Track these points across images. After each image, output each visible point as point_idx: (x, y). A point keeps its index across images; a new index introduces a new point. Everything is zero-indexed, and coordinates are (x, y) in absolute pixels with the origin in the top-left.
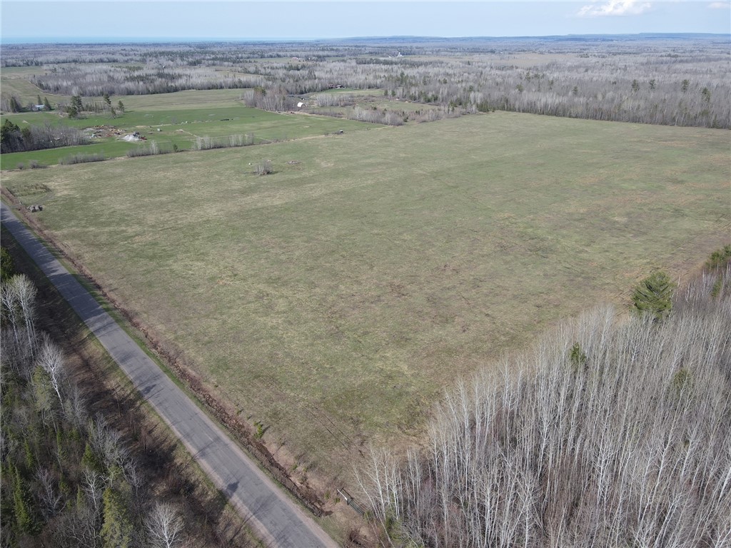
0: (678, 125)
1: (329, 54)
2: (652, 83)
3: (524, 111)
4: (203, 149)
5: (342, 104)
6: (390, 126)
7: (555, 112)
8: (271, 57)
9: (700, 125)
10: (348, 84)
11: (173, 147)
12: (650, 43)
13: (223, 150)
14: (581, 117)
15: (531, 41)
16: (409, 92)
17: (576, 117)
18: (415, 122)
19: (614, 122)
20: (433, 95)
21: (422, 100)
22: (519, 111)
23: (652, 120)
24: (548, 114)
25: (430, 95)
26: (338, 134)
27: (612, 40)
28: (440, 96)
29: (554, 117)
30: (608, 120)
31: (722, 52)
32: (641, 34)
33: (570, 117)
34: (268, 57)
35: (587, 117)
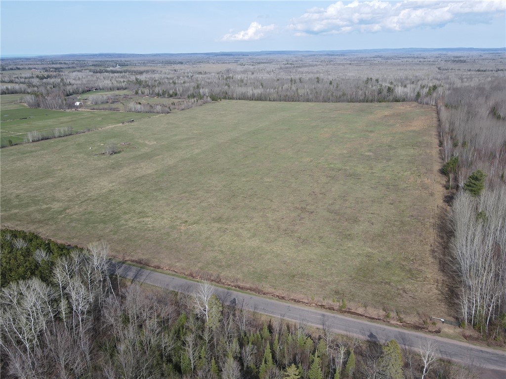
0: (332, 102)
1: (62, 66)
2: (300, 79)
3: (239, 99)
4: (33, 141)
5: (111, 102)
6: (162, 114)
7: (260, 99)
8: (12, 69)
9: (343, 101)
10: (101, 87)
11: (8, 142)
12: (272, 57)
13: (52, 141)
14: (276, 101)
15: (199, 56)
16: (153, 91)
17: (274, 101)
18: (176, 110)
19: (296, 102)
20: (173, 92)
21: (166, 96)
22: (237, 99)
23: (316, 100)
24: (255, 100)
25: (171, 92)
26: (131, 122)
27: (248, 55)
28: (178, 92)
29: (260, 102)
30: (293, 101)
31: (312, 61)
32: (262, 52)
33: (270, 101)
34: (9, 70)
35: (280, 101)
